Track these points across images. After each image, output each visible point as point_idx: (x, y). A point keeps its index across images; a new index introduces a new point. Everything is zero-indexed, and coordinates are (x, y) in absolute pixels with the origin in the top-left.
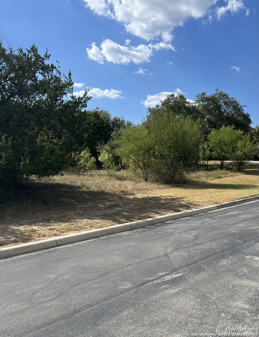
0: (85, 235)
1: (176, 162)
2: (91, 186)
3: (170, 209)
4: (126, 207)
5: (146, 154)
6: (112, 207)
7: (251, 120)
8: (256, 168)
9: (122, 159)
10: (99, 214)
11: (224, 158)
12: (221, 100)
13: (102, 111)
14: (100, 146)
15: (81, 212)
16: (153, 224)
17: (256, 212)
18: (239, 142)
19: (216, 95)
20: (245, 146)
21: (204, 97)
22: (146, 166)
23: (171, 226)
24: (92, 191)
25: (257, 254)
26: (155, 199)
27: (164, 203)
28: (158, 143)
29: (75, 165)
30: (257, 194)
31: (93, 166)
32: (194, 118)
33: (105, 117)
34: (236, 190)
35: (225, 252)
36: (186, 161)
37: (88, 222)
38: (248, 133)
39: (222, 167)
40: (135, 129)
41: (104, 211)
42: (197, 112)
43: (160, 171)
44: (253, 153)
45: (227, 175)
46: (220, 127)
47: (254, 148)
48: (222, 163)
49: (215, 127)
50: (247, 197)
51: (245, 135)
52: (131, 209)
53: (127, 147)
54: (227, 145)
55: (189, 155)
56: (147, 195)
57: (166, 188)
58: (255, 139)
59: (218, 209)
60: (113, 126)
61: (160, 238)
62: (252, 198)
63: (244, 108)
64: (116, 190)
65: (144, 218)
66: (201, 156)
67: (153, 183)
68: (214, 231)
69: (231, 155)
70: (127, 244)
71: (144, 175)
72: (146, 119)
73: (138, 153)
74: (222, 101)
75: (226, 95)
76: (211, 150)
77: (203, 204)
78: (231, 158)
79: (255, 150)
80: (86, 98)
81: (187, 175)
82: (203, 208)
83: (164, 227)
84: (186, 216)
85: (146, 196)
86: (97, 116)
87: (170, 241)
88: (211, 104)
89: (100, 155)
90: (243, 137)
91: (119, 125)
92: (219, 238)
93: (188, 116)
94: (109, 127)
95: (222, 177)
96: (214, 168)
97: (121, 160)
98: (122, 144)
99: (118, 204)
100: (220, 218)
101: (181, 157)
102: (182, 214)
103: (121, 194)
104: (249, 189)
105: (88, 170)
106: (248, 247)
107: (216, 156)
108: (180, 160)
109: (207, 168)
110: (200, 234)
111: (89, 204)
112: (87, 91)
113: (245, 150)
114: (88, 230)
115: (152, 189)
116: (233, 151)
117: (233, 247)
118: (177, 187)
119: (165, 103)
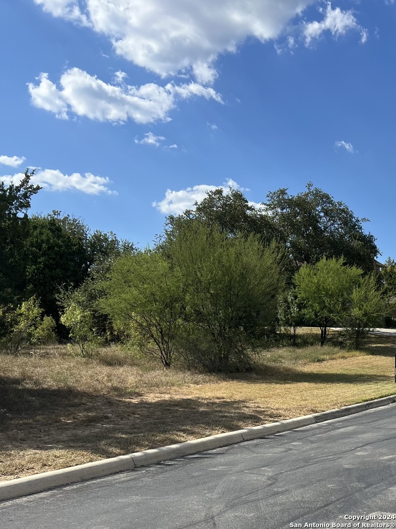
0: (29, 483)
1: (230, 328)
2: (45, 378)
3: (219, 425)
4: (122, 422)
5: (166, 310)
6: (90, 422)
7: (376, 248)
8: (389, 342)
9: (113, 320)
10: (61, 437)
11: (326, 322)
12: (318, 206)
13: (66, 218)
14: (64, 294)
15: (21, 435)
16: (183, 455)
17: (390, 427)
18: (354, 290)
19: (307, 195)
20: (366, 297)
21: (284, 199)
22: (166, 336)
23: (220, 459)
24: (47, 389)
25: (392, 508)
26: (187, 404)
27: (206, 412)
28: (191, 289)
29: (7, 333)
30: (391, 392)
31: (49, 336)
32: (264, 239)
33: (73, 232)
34: (352, 385)
35: (330, 507)
36: (252, 327)
37: (37, 456)
38: (372, 274)
39: (323, 339)
40: (140, 259)
41: (74, 432)
42: (270, 228)
43: (196, 346)
44: (382, 314)
45: (334, 356)
46: (318, 260)
47: (383, 304)
48: (324, 333)
49: (307, 259)
50: (372, 399)
51: (367, 277)
52: (133, 426)
53: (123, 296)
54: (331, 296)
55: (258, 314)
56: (169, 396)
57: (210, 380)
58: (386, 286)
59: (317, 422)
60: (93, 251)
61: (198, 484)
62: (382, 401)
63: (363, 224)
64: (99, 387)
65: (164, 443)
66: (281, 316)
67: (181, 370)
68: (310, 467)
69: (339, 317)
70: (124, 500)
71: (162, 354)
72: (163, 239)
73: (149, 308)
74: (320, 207)
75: (327, 197)
76: (301, 306)
77: (287, 413)
78: (341, 322)
79: (386, 306)
80: (27, 188)
81: (254, 355)
82: (288, 421)
83: (206, 462)
84: (253, 437)
85: (167, 397)
86: (56, 229)
87: (219, 489)
88: (299, 214)
89: (63, 311)
90: (362, 281)
91: (106, 248)
92: (319, 481)
93: (252, 235)
94: (83, 253)
95: (323, 360)
96: (309, 341)
97: (110, 323)
98: (112, 289)
99: (106, 415)
100: (320, 440)
101: (240, 318)
102: (244, 433)
103: (111, 394)
104: (376, 383)
105: (37, 344)
106: (375, 494)
107: (310, 317)
108: (240, 324)
109: (295, 342)
110: (281, 473)
111: (38, 418)
112: (29, 174)
113: (367, 307)
114: (36, 472)
115: (180, 384)
116: (345, 309)
117: (345, 497)
118: (233, 379)
119: (205, 208)
